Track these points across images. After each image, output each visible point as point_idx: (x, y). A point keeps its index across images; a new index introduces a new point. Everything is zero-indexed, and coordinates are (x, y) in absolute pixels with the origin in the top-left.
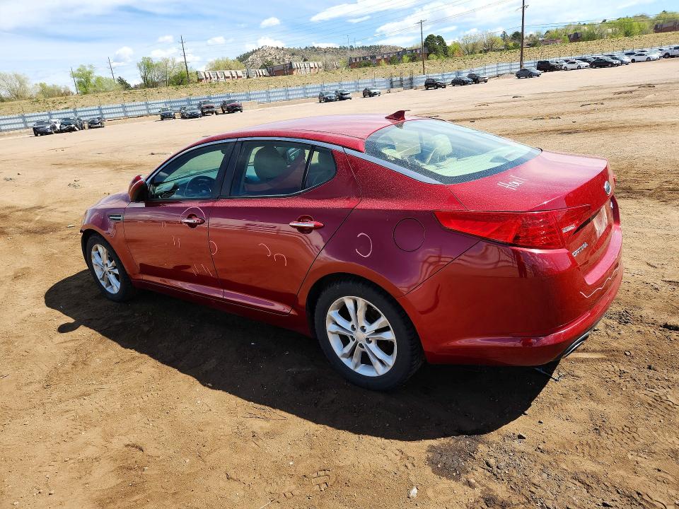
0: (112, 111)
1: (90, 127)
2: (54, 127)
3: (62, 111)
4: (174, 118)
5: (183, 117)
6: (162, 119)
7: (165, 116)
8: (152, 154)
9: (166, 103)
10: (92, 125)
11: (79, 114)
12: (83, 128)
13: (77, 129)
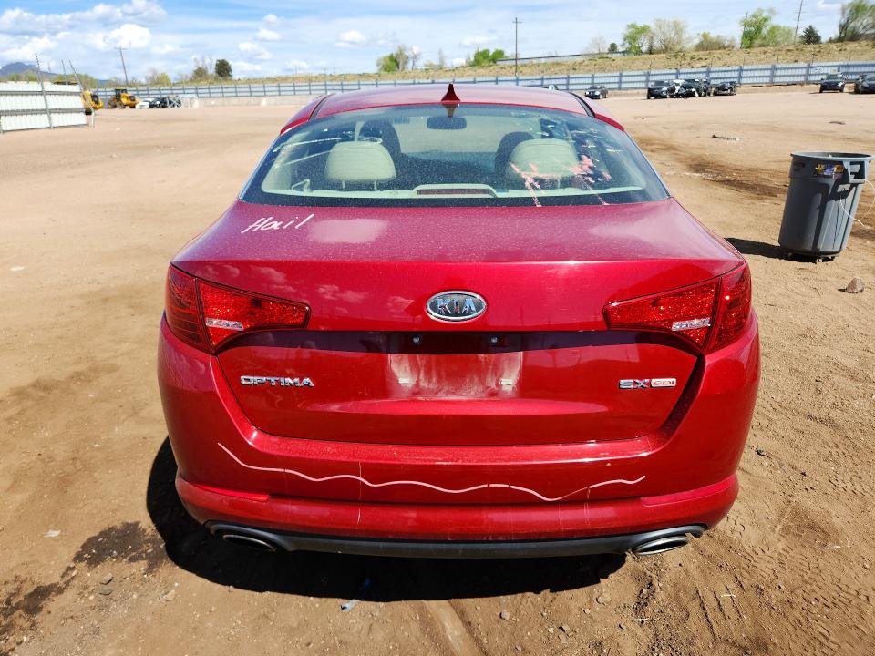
0: (756, 73)
1: (715, 94)
2: (672, 90)
3: (696, 70)
4: (841, 91)
5: (857, 91)
6: (821, 92)
7: (829, 86)
8: (714, 137)
9: (839, 66)
10: (721, 91)
11: (712, 75)
12: (707, 93)
13: (697, 95)
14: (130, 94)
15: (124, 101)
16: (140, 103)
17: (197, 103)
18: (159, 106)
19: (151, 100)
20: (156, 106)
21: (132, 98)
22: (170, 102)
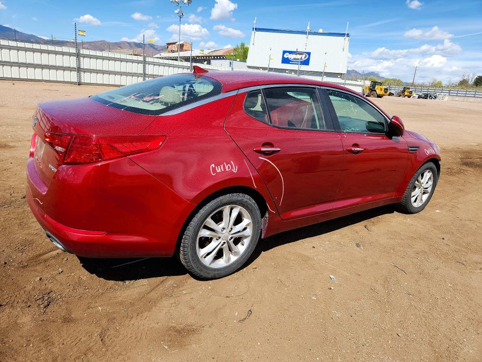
14: (411, 90)
15: (406, 93)
16: (414, 94)
17: (446, 98)
18: (423, 98)
19: (420, 94)
20: (422, 97)
21: (411, 93)
22: (430, 96)
